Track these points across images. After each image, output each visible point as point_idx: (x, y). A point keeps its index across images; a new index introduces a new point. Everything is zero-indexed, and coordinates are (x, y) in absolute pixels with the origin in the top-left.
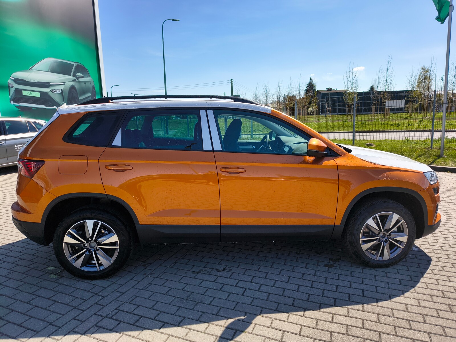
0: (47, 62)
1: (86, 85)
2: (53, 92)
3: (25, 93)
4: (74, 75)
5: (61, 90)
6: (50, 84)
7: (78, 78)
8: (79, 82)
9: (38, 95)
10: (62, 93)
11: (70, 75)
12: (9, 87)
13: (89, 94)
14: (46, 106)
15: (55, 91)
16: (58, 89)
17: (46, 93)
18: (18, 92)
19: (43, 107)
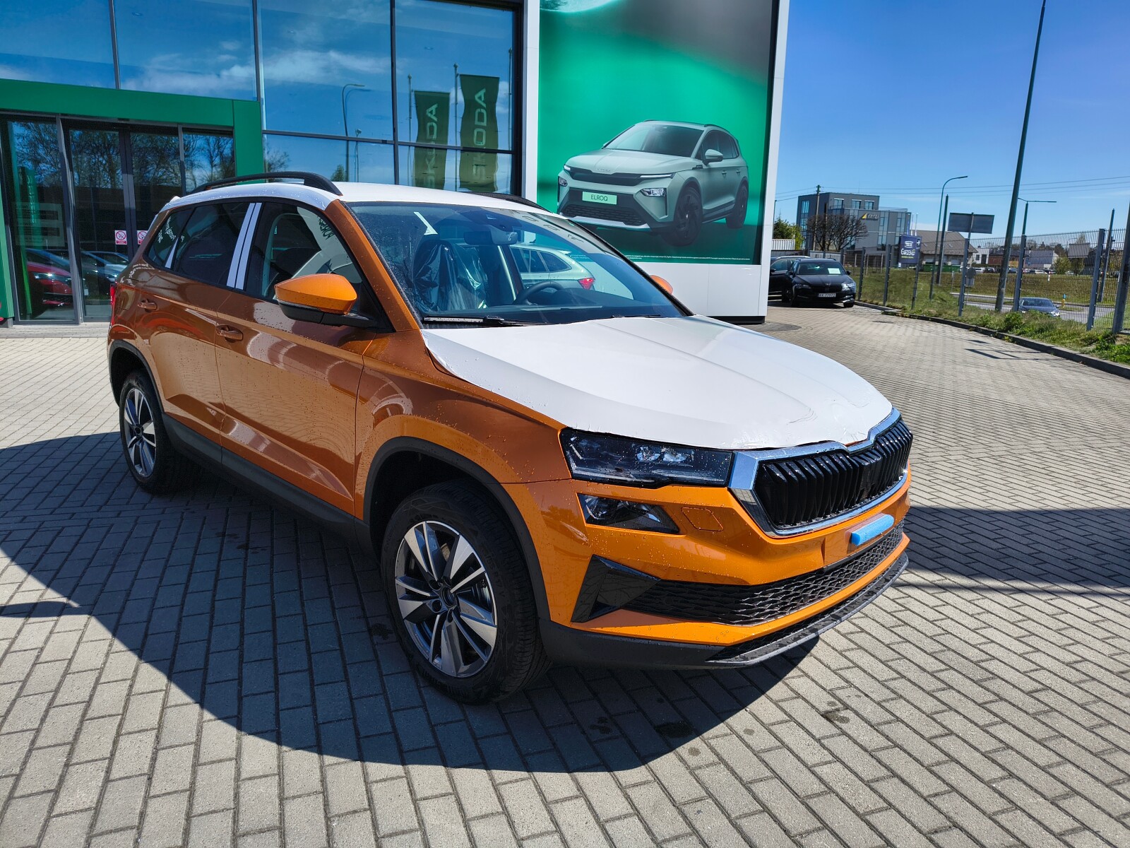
0: (642, 130)
1: (725, 177)
2: (645, 195)
3: (587, 197)
4: (698, 157)
5: (663, 190)
6: (642, 176)
7: (706, 162)
8: (710, 170)
9: (612, 200)
10: (664, 197)
11: (689, 156)
12: (559, 185)
13: (731, 198)
14: (626, 223)
15: (649, 193)
16: (657, 187)
17: (630, 196)
18: (576, 193)
19: (621, 225)
